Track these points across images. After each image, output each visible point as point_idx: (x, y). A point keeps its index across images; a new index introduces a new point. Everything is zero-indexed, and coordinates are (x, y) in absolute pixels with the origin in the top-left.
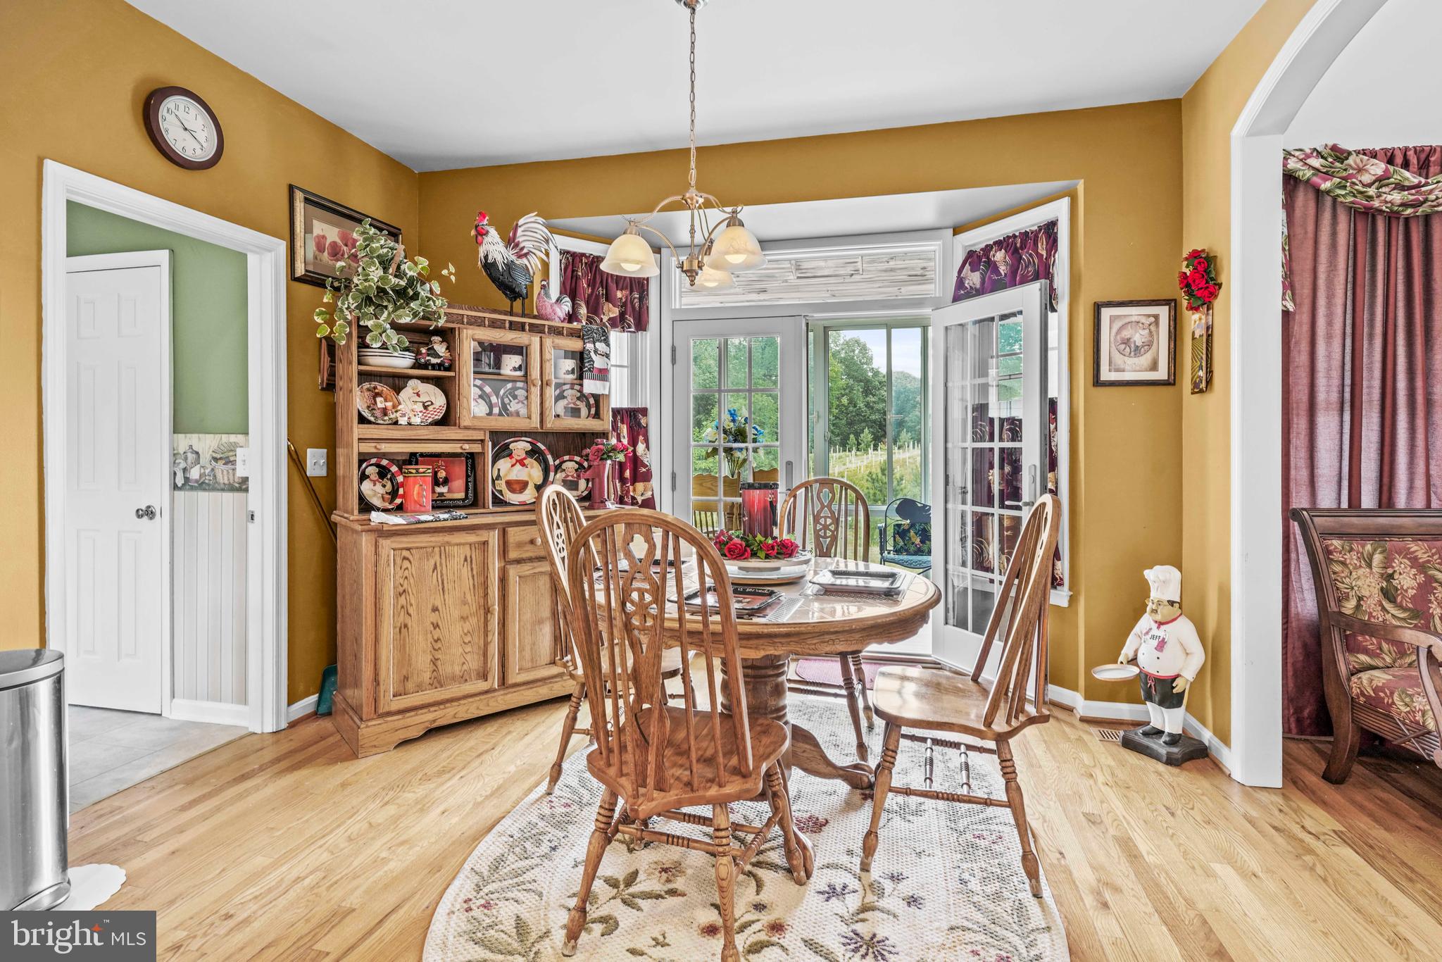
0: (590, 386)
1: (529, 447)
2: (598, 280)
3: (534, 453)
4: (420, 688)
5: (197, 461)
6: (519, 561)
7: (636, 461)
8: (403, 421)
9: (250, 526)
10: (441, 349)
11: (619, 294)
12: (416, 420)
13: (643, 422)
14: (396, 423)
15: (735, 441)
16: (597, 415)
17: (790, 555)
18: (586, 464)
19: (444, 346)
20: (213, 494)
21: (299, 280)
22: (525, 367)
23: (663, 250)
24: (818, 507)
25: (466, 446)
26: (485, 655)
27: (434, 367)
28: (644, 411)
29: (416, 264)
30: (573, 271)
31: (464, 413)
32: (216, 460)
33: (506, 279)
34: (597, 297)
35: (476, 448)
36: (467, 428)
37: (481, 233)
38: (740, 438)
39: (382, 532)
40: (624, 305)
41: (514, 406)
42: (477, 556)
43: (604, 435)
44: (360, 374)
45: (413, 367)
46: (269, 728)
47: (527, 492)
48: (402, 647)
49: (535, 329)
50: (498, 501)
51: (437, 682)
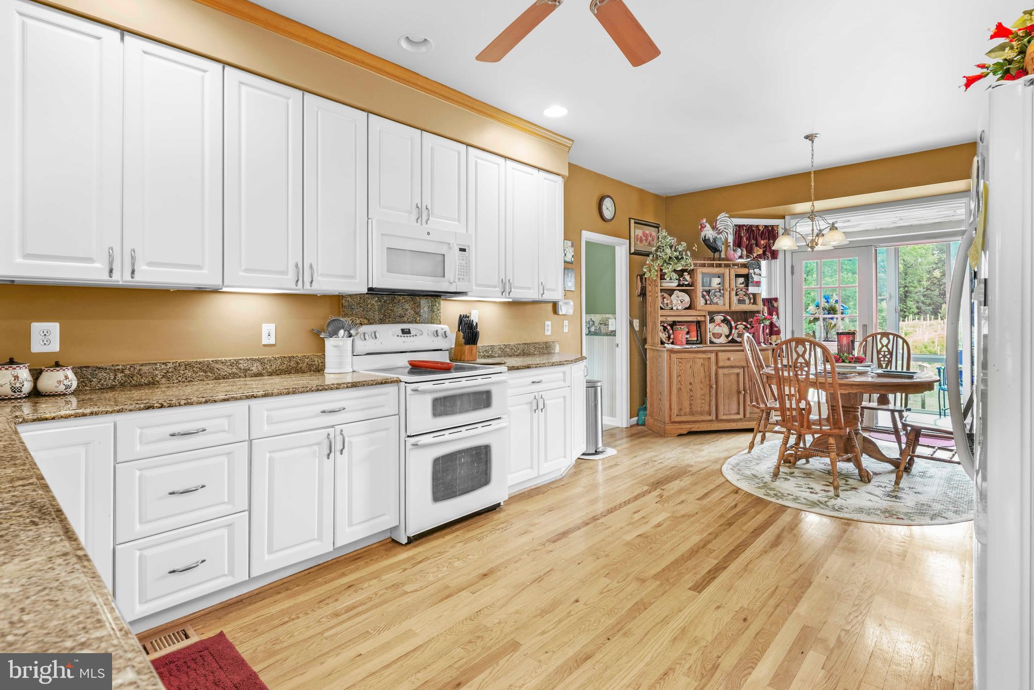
0: (752, 290)
1: (723, 318)
2: (752, 236)
3: (725, 321)
4: (685, 414)
5: (594, 324)
6: (722, 367)
7: (772, 325)
8: (675, 308)
9: (617, 348)
10: (688, 277)
11: (762, 242)
12: (680, 308)
13: (775, 305)
14: (672, 309)
15: (829, 314)
16: (755, 303)
17: (861, 362)
18: (749, 326)
19: (689, 276)
20: (599, 337)
21: (633, 254)
22: (722, 283)
23: (786, 217)
24: (879, 346)
25: (699, 318)
26: (710, 405)
27: (686, 286)
28: (776, 300)
29: (682, 245)
30: (739, 234)
31: (698, 304)
32: (601, 324)
33: (713, 245)
34: (751, 245)
35: (702, 319)
36: (699, 310)
37: (703, 227)
38: (832, 312)
39: (672, 351)
40: (765, 247)
41: (715, 300)
42: (706, 363)
43: (758, 312)
44: (661, 290)
45: (678, 286)
46: (625, 426)
47: (722, 338)
48: (679, 397)
49: (727, 266)
50: (711, 342)
51: (692, 413)
